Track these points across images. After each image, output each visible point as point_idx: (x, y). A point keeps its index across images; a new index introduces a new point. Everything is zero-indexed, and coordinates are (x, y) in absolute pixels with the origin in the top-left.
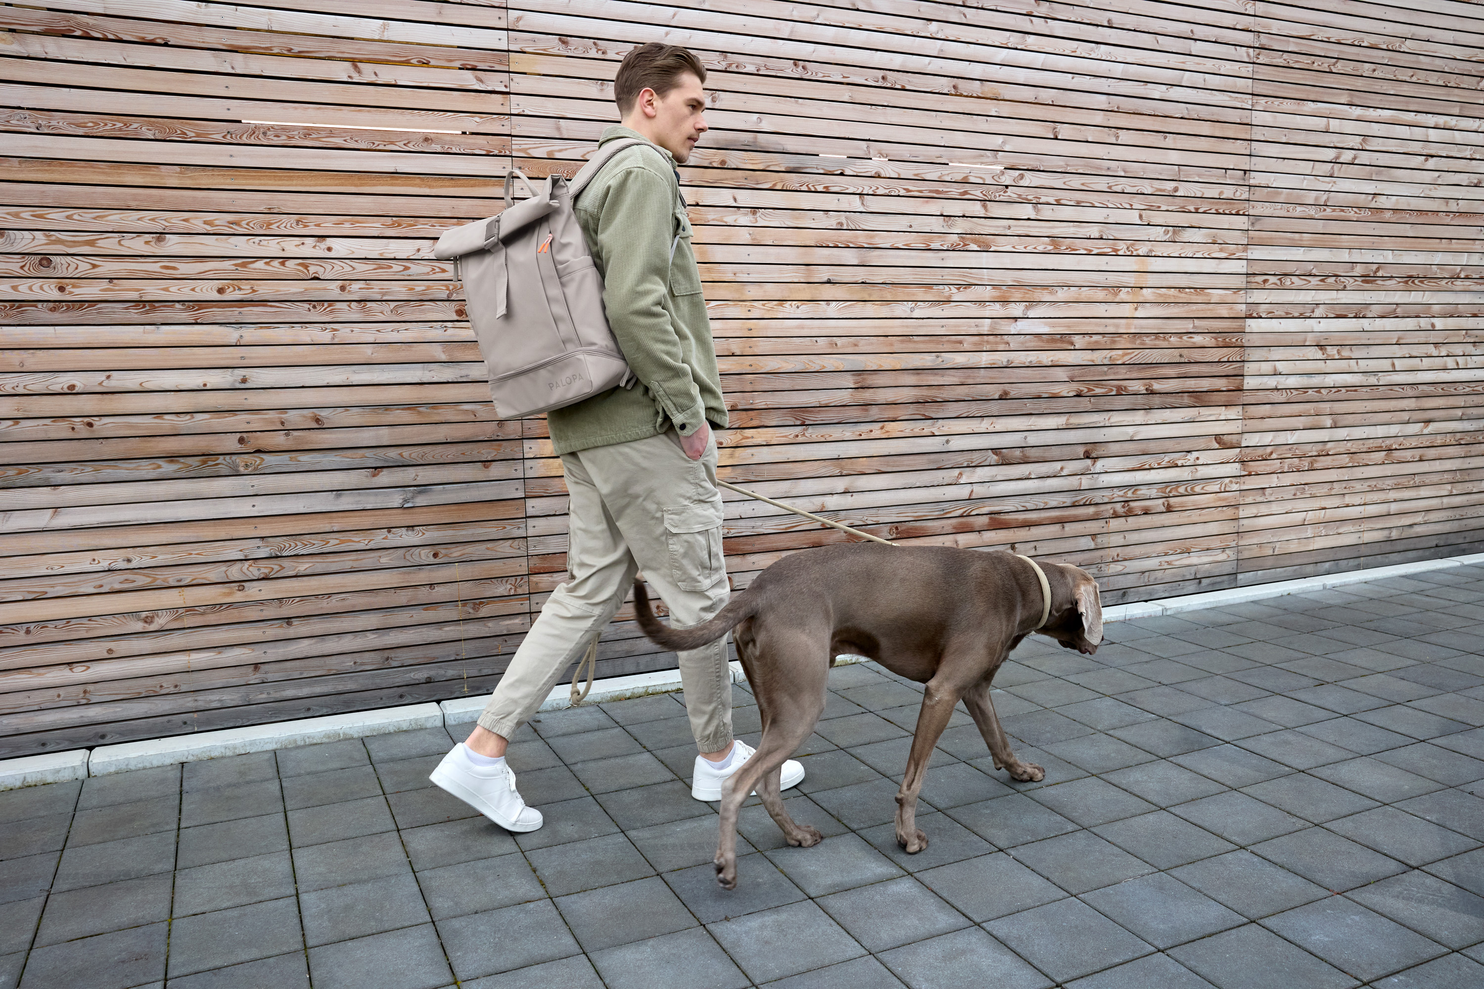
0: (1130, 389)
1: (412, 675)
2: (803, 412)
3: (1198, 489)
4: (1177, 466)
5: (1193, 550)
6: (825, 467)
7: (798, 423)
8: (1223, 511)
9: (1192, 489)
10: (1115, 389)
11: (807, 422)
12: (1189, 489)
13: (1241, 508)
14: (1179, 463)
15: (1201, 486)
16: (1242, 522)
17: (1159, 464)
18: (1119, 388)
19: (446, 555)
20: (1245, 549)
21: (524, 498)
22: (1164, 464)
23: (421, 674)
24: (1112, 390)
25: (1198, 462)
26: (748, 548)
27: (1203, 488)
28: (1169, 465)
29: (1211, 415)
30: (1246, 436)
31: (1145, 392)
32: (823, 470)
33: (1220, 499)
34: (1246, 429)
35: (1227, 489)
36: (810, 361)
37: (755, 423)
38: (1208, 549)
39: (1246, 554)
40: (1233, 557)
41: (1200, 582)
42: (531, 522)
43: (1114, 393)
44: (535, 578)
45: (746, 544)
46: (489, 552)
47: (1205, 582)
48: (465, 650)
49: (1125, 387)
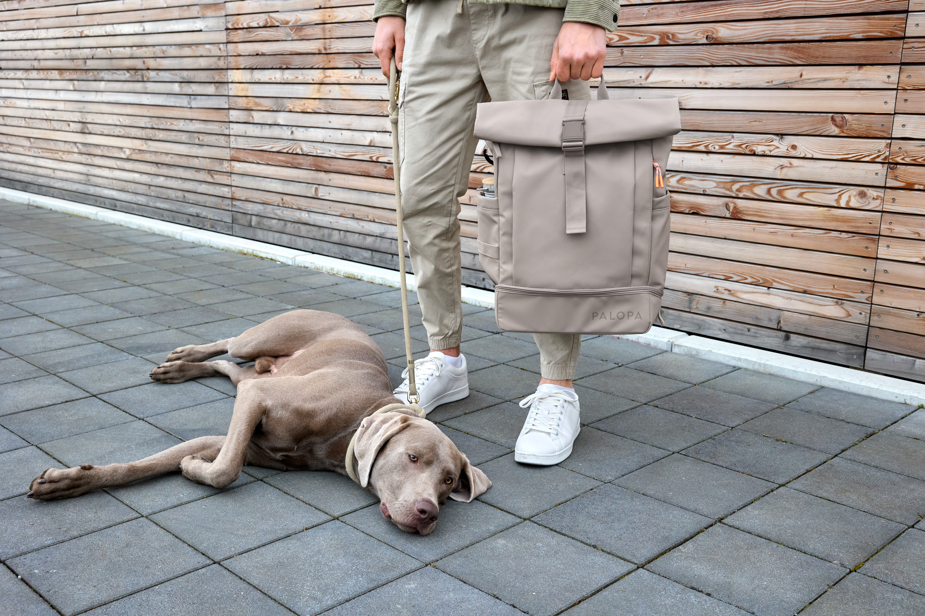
0: (680, 36)
1: (191, 209)
2: (360, 57)
3: (791, 194)
4: (754, 154)
5: (775, 285)
6: (373, 106)
7: (356, 66)
8: (841, 239)
9: (780, 192)
10: (657, 37)
11: (362, 66)
12: (774, 192)
13: (883, 242)
14: (759, 149)
15: (798, 191)
16: (881, 265)
17: (722, 147)
18: (664, 36)
19: (202, 140)
20: (889, 314)
21: (229, 109)
22: (730, 148)
23: (194, 210)
24: (654, 39)
25: (793, 153)
26: (327, 167)
27: (801, 195)
28: (740, 150)
29: (825, 80)
30: (899, 119)
31: (704, 41)
32: (372, 109)
33: (836, 219)
34: (902, 107)
35: (853, 204)
36: (365, 11)
37: (332, 65)
38: (805, 292)
39: (890, 322)
40: (862, 319)
41: (787, 338)
42: (232, 125)
43: (656, 42)
44: (234, 163)
45: (326, 164)
46: (216, 142)
47: (796, 340)
48: (210, 201)
49: (673, 35)
